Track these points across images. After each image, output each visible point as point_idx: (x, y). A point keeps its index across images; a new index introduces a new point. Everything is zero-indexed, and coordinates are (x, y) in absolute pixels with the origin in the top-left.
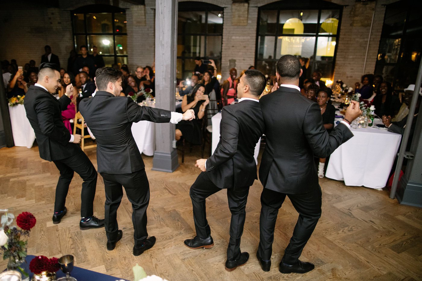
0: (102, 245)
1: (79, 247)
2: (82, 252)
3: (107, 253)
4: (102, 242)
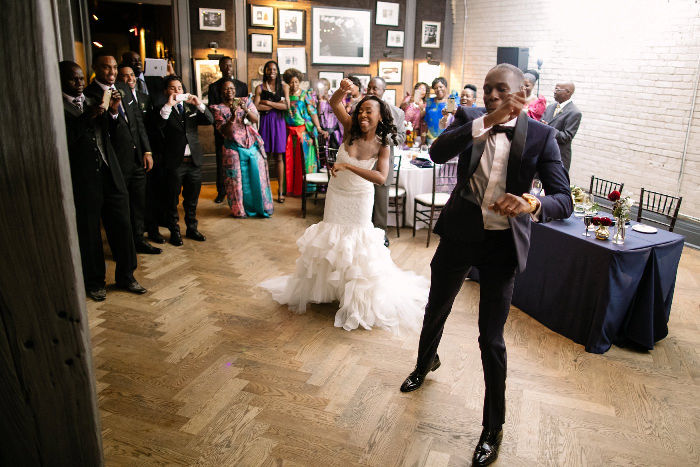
0: (512, 427)
1: (550, 443)
2: (548, 431)
3: (511, 412)
4: (509, 432)
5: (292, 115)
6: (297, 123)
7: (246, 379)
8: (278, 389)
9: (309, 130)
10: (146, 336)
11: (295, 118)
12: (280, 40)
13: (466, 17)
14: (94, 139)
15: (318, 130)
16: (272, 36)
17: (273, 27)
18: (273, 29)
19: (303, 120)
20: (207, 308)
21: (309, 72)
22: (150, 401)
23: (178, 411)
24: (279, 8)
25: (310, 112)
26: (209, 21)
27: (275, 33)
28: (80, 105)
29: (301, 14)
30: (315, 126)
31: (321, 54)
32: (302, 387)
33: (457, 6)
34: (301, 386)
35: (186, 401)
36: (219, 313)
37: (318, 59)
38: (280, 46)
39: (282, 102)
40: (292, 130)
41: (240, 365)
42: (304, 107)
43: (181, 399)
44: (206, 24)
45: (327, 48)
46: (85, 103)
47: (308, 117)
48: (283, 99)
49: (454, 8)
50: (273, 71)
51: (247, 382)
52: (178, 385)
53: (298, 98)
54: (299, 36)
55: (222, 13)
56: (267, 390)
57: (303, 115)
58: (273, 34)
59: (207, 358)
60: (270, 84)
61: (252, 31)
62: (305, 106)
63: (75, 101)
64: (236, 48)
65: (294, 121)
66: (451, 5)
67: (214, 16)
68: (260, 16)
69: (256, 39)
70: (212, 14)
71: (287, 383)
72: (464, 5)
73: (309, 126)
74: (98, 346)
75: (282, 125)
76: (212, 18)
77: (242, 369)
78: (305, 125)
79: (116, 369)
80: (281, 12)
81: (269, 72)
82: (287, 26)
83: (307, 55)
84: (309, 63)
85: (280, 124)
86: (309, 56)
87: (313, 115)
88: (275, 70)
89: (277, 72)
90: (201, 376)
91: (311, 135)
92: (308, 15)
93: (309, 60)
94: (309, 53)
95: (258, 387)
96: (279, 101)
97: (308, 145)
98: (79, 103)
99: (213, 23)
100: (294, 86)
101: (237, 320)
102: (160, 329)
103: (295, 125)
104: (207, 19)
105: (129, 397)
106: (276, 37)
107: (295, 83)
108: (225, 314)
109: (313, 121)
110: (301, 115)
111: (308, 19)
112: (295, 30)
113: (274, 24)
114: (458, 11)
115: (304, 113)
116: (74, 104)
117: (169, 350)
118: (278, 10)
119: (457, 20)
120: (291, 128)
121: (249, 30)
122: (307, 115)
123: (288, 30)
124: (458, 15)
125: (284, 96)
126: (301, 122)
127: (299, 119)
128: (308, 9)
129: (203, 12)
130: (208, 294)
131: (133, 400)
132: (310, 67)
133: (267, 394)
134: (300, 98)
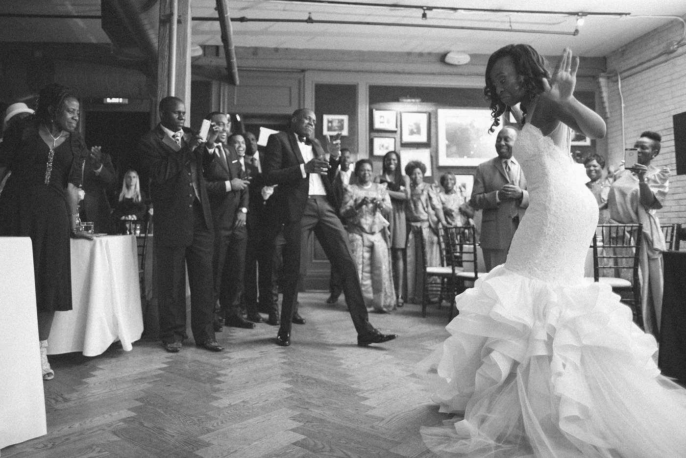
5: (413, 209)
6: (419, 217)
7: (303, 434)
8: (345, 451)
9: (433, 225)
10: (202, 381)
11: (417, 213)
12: (403, 142)
13: (623, 105)
14: (190, 174)
15: (442, 224)
16: (395, 138)
17: (396, 129)
18: (395, 132)
19: (426, 214)
20: (282, 369)
21: (435, 174)
22: (170, 435)
23: (198, 449)
24: (402, 111)
25: (434, 205)
26: (332, 126)
27: (398, 136)
28: (178, 140)
29: (425, 116)
30: (439, 220)
31: (448, 156)
32: (381, 454)
33: (609, 98)
34: (380, 452)
35: (214, 442)
36: (295, 373)
37: (444, 161)
38: (403, 148)
39: (402, 191)
40: (413, 226)
41: (301, 419)
42: (426, 200)
43: (209, 439)
44: (329, 129)
45: (454, 149)
46: (182, 138)
47: (432, 212)
48: (402, 188)
49: (605, 99)
50: (392, 162)
51: (303, 437)
52: (212, 426)
53: (420, 192)
54: (423, 138)
55: (345, 118)
56: (328, 449)
57: (426, 209)
58: (396, 136)
59: (263, 408)
60: (389, 175)
61: (373, 134)
62: (428, 199)
63: (174, 136)
64: (358, 151)
65: (415, 214)
66: (602, 98)
67: (337, 121)
68: (382, 120)
69: (377, 142)
70: (336, 120)
71: (360, 446)
72: (619, 94)
73: (433, 221)
74: (147, 383)
75: (401, 217)
76: (335, 124)
77: (302, 424)
78: (428, 220)
79: (152, 403)
80: (403, 115)
81: (388, 162)
82: (411, 128)
83: (432, 157)
84: (434, 166)
85: (399, 216)
86: (434, 158)
87: (437, 209)
88: (394, 160)
89: (396, 162)
90: (245, 422)
91: (435, 231)
92: (432, 116)
93: (434, 163)
94: (433, 155)
95: (316, 444)
96: (398, 190)
97: (432, 243)
98: (178, 138)
99: (337, 128)
100: (416, 178)
101: (313, 381)
102: (221, 379)
103: (417, 220)
104: (330, 125)
105: (149, 428)
106: (398, 139)
107: (417, 174)
108: (302, 376)
109: (437, 215)
110: (424, 209)
111: (433, 120)
112: (418, 132)
113: (397, 127)
114: (610, 102)
115: (427, 206)
116: (173, 139)
117: (220, 396)
118: (401, 113)
119: (611, 112)
120: (413, 224)
121: (372, 134)
122: (430, 209)
123: (412, 133)
124: (611, 107)
125: (404, 185)
126: (424, 216)
127: (421, 213)
128: (432, 111)
129: (326, 118)
130: (289, 359)
131: (152, 431)
132: (435, 169)
133: (326, 453)
134: (423, 191)
